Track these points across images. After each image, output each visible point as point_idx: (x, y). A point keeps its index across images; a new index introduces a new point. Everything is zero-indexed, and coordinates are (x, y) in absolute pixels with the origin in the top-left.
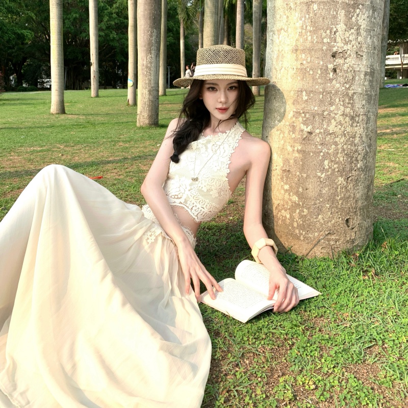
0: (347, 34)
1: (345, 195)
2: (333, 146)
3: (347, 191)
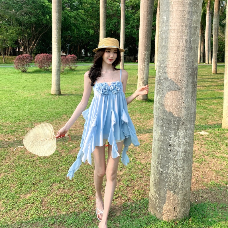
0: (175, 139)
1: (173, 198)
2: (169, 179)
3: (174, 196)
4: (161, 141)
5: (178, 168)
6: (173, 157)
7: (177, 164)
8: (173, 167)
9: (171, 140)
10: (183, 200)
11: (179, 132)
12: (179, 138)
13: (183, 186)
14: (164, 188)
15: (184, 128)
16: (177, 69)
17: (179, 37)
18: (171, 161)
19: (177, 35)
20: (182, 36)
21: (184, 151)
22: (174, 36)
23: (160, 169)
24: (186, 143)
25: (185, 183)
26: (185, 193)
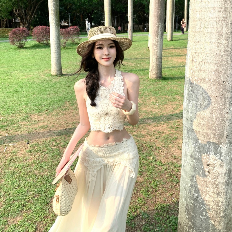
0: (215, 156)
2: (208, 206)
4: (195, 159)
5: (220, 193)
6: (213, 180)
7: (218, 188)
8: (213, 192)
9: (209, 158)
10: (226, 229)
11: (221, 148)
12: (221, 156)
13: (226, 213)
14: (201, 217)
15: (227, 141)
16: (219, 66)
17: (222, 19)
18: (210, 185)
19: (219, 16)
20: (226, 18)
21: (227, 172)
22: (214, 18)
23: (195, 194)
24: (230, 160)
25: (229, 209)
26: (228, 221)
